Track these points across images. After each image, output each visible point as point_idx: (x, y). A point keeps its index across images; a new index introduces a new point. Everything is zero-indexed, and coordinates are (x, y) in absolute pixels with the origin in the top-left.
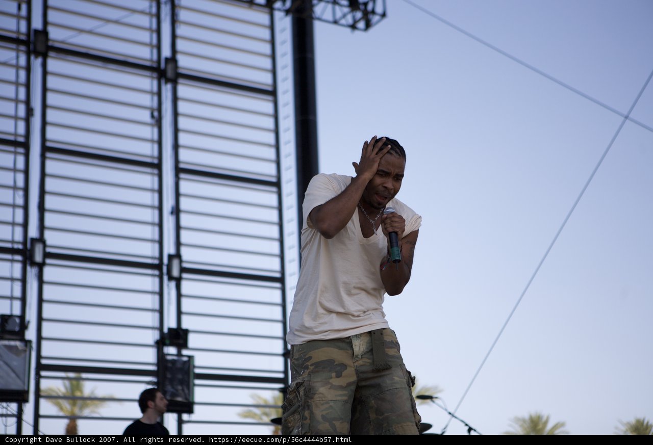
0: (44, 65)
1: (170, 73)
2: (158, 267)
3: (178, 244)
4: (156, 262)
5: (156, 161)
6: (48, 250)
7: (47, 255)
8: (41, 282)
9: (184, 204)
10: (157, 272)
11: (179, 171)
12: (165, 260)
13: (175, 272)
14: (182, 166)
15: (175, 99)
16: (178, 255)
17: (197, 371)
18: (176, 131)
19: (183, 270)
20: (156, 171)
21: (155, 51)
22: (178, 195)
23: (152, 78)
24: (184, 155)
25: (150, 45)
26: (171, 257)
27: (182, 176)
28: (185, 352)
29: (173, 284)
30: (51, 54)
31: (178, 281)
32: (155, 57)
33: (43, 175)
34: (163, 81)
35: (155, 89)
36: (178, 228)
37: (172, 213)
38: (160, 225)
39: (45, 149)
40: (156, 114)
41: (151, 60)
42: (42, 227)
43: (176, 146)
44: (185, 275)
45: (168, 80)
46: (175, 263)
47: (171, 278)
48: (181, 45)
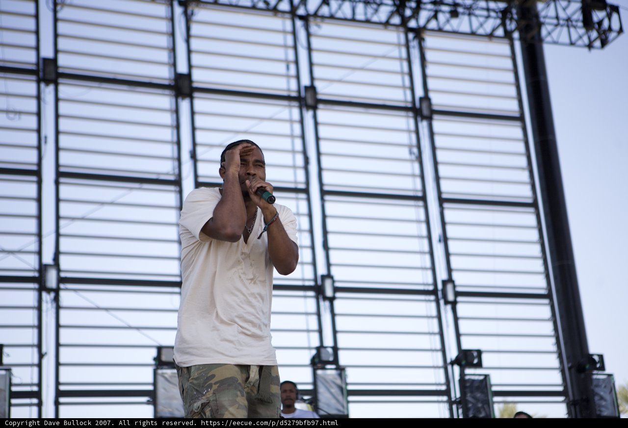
0: (315, 117)
1: (426, 112)
2: (434, 292)
3: (450, 270)
4: (431, 288)
5: (420, 194)
6: (337, 285)
7: (336, 290)
8: (333, 315)
9: (451, 231)
10: (432, 297)
11: (442, 201)
12: (440, 286)
13: (451, 297)
14: (444, 196)
15: (432, 134)
16: (450, 280)
17: (494, 389)
18: (436, 164)
19: (457, 294)
20: (421, 203)
21: (409, 93)
22: (444, 224)
23: (408, 117)
24: (445, 186)
25: (404, 87)
26: (444, 283)
27: (446, 205)
28: (468, 371)
29: (449, 307)
30: (321, 106)
31: (454, 304)
32: (409, 98)
33: (324, 217)
34: (419, 119)
35: (412, 126)
36: (448, 255)
37: (440, 241)
38: (431, 253)
39: (323, 193)
40: (415, 150)
41: (406, 101)
42: (329, 265)
43: (437, 179)
44: (459, 299)
45: (424, 118)
46: (449, 287)
47: (447, 302)
48: (431, 84)
